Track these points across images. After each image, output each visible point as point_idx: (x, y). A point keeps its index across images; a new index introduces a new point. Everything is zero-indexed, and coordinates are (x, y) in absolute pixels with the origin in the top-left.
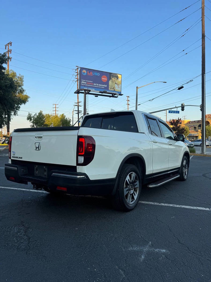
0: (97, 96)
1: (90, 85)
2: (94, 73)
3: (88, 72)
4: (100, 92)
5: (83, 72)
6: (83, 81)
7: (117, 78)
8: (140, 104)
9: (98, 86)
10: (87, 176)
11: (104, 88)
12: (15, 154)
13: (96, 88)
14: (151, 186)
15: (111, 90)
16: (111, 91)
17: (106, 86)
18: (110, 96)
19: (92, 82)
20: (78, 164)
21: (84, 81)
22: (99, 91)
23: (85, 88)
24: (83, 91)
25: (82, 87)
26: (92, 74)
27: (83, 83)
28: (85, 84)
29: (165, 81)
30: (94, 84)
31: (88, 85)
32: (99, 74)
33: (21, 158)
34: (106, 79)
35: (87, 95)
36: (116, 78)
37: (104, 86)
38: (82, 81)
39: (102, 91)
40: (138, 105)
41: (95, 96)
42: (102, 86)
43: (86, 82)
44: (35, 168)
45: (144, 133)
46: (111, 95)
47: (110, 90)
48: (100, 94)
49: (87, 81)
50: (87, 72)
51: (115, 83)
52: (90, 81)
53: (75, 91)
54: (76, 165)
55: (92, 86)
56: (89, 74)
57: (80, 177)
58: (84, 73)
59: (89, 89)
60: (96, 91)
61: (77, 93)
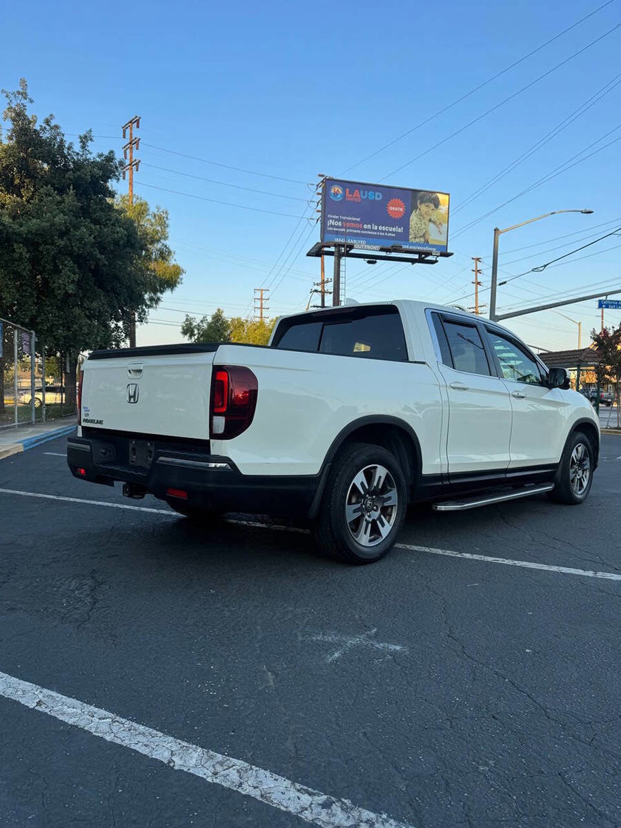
0: (375, 262)
1: (352, 231)
2: (364, 195)
3: (347, 190)
4: (382, 250)
5: (333, 191)
6: (332, 219)
7: (436, 203)
8: (505, 283)
9: (378, 231)
10: (233, 465)
11: (394, 235)
12: (89, 413)
13: (370, 238)
14: (442, 508)
15: (417, 240)
17: (400, 230)
18: (413, 261)
19: (359, 219)
20: (213, 436)
21: (336, 220)
22: (378, 247)
23: (337, 240)
24: (332, 249)
25: (328, 238)
26: (359, 195)
27: (331, 226)
28: (338, 227)
29: (588, 210)
30: (365, 226)
31: (348, 231)
32: (379, 196)
33: (101, 422)
34: (401, 210)
35: (344, 260)
36: (432, 206)
37: (394, 229)
38: (329, 219)
39: (389, 245)
40: (500, 284)
41: (369, 262)
42: (389, 232)
43: (342, 221)
44: (131, 446)
45: (424, 363)
46: (416, 257)
47: (414, 241)
48: (383, 254)
49: (344, 218)
50: (344, 191)
51: (430, 220)
52: (354, 219)
53: (311, 248)
54: (208, 439)
55: (359, 232)
56: (351, 196)
57: (215, 466)
58: (336, 194)
59: (350, 241)
60: (369, 247)
61: (313, 256)
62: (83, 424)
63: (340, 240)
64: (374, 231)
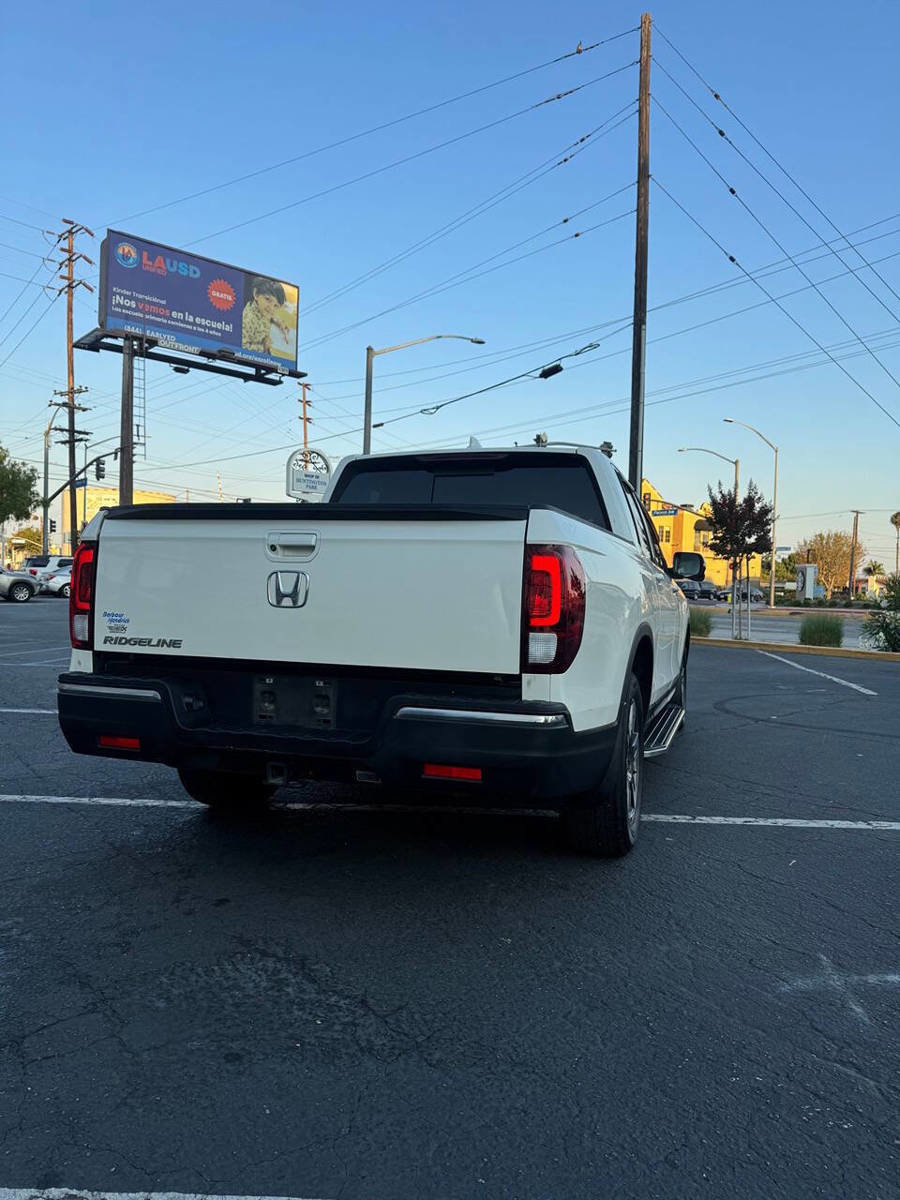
0: (187, 372)
1: (152, 318)
2: (172, 265)
3: (145, 254)
4: (202, 354)
5: (120, 251)
6: (120, 295)
7: (281, 297)
8: (382, 425)
9: (194, 324)
10: (568, 718)
11: (220, 334)
12: (126, 625)
13: (183, 334)
15: (254, 347)
16: (253, 353)
17: (229, 328)
18: (246, 377)
19: (164, 302)
20: (527, 666)
21: (126, 297)
22: (196, 349)
23: (128, 329)
24: (120, 342)
25: (112, 324)
26: (162, 266)
27: (118, 305)
28: (129, 308)
29: (480, 338)
30: (174, 314)
31: (147, 317)
32: (195, 272)
33: (175, 644)
34: (230, 298)
35: (138, 362)
36: (274, 300)
37: (219, 326)
38: (115, 294)
39: (214, 348)
40: (375, 426)
41: (176, 370)
42: (211, 328)
43: (137, 300)
46: (252, 371)
47: (249, 348)
48: (203, 360)
49: (141, 296)
50: (140, 255)
51: (272, 321)
52: (155, 300)
54: (516, 671)
55: (165, 321)
56: (151, 263)
58: (125, 257)
59: (150, 334)
60: (182, 347)
61: (84, 348)
62: (99, 646)
63: (133, 330)
64: (188, 323)
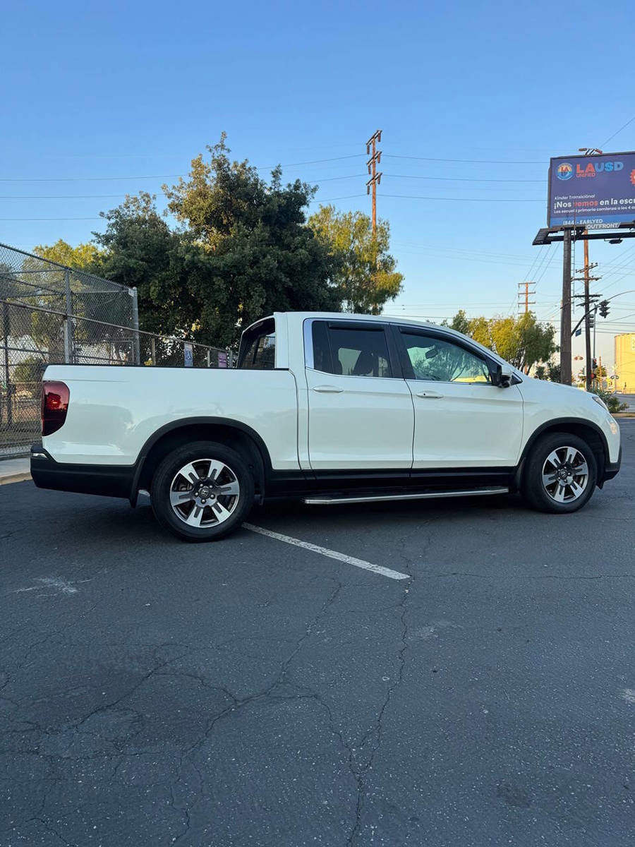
0: (619, 241)
1: (584, 210)
2: (599, 167)
3: (579, 166)
4: (621, 227)
5: (560, 170)
6: (560, 201)
9: (618, 205)
13: (606, 215)
19: (593, 196)
21: (564, 201)
22: (617, 224)
23: (566, 223)
24: (561, 234)
25: (557, 222)
26: (593, 169)
27: (559, 209)
28: (568, 208)
30: (602, 203)
31: (580, 211)
32: (619, 166)
35: (575, 244)
38: (556, 201)
41: (612, 242)
42: (633, 205)
43: (572, 201)
45: (288, 369)
48: (627, 231)
49: (575, 197)
50: (574, 168)
52: (586, 197)
53: (535, 236)
55: (594, 210)
56: (583, 171)
58: (564, 173)
59: (582, 223)
60: (604, 226)
61: (541, 244)
63: (569, 223)
64: (614, 206)
